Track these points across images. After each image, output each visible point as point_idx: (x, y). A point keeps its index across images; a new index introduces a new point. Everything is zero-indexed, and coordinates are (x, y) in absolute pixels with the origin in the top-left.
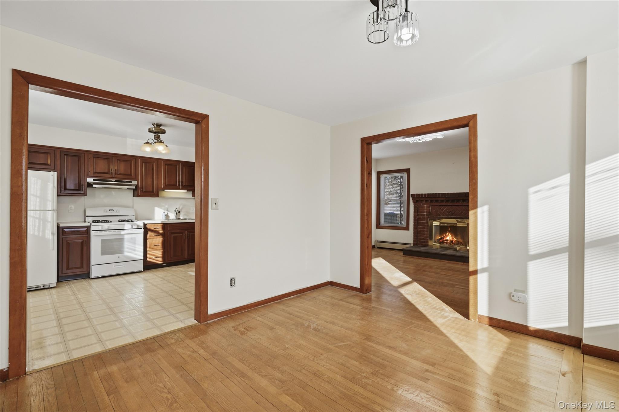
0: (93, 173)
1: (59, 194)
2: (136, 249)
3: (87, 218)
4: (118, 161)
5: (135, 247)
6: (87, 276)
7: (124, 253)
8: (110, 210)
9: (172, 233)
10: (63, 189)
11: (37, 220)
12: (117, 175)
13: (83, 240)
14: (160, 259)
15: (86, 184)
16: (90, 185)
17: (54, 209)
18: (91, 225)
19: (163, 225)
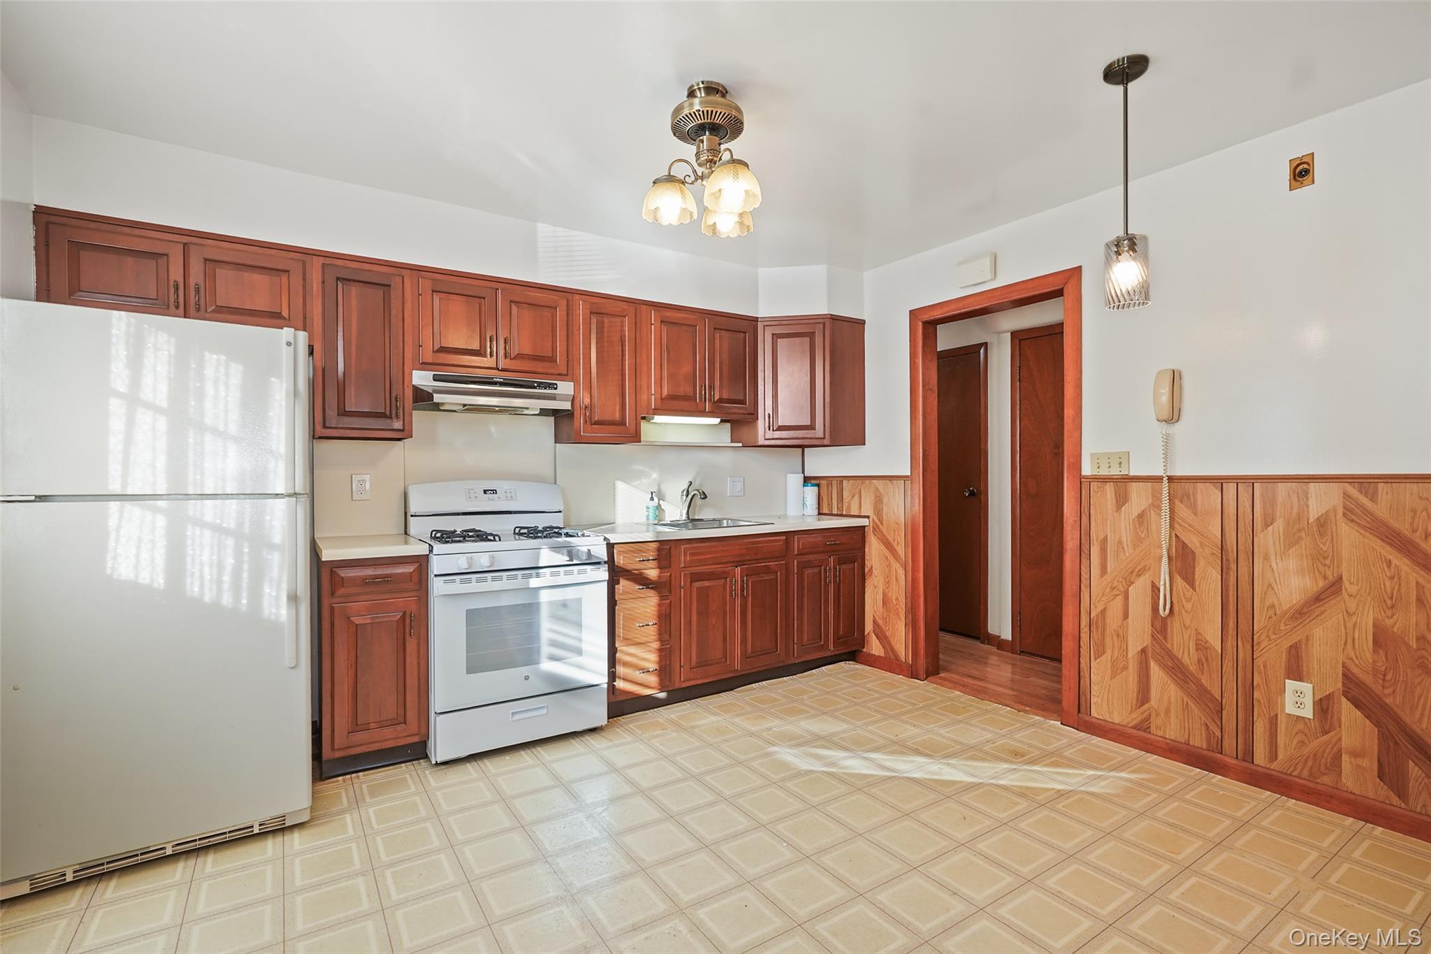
0: (433, 351)
1: (320, 431)
2: (584, 646)
3: (412, 520)
4: (514, 309)
5: (580, 640)
6: (417, 751)
7: (538, 663)
8: (485, 492)
9: (696, 577)
10: (332, 412)
11: (230, 542)
12: (508, 360)
13: (405, 613)
14: (653, 679)
15: (409, 394)
16: (423, 398)
17: (297, 490)
18: (431, 551)
19: (659, 550)
